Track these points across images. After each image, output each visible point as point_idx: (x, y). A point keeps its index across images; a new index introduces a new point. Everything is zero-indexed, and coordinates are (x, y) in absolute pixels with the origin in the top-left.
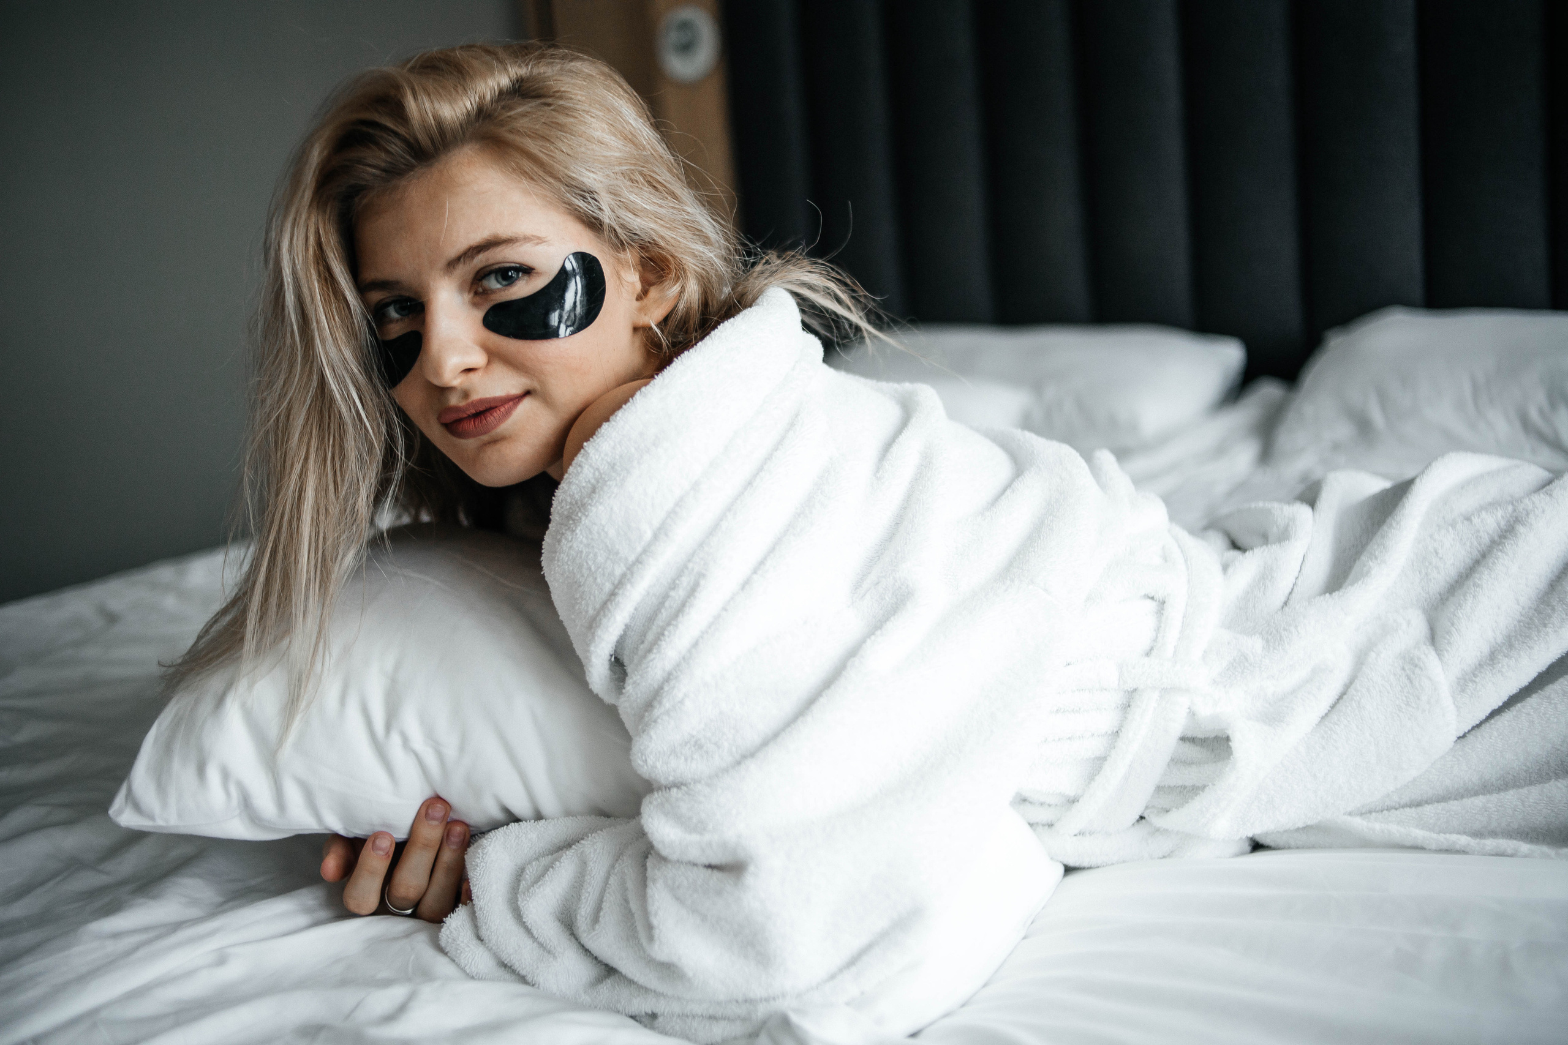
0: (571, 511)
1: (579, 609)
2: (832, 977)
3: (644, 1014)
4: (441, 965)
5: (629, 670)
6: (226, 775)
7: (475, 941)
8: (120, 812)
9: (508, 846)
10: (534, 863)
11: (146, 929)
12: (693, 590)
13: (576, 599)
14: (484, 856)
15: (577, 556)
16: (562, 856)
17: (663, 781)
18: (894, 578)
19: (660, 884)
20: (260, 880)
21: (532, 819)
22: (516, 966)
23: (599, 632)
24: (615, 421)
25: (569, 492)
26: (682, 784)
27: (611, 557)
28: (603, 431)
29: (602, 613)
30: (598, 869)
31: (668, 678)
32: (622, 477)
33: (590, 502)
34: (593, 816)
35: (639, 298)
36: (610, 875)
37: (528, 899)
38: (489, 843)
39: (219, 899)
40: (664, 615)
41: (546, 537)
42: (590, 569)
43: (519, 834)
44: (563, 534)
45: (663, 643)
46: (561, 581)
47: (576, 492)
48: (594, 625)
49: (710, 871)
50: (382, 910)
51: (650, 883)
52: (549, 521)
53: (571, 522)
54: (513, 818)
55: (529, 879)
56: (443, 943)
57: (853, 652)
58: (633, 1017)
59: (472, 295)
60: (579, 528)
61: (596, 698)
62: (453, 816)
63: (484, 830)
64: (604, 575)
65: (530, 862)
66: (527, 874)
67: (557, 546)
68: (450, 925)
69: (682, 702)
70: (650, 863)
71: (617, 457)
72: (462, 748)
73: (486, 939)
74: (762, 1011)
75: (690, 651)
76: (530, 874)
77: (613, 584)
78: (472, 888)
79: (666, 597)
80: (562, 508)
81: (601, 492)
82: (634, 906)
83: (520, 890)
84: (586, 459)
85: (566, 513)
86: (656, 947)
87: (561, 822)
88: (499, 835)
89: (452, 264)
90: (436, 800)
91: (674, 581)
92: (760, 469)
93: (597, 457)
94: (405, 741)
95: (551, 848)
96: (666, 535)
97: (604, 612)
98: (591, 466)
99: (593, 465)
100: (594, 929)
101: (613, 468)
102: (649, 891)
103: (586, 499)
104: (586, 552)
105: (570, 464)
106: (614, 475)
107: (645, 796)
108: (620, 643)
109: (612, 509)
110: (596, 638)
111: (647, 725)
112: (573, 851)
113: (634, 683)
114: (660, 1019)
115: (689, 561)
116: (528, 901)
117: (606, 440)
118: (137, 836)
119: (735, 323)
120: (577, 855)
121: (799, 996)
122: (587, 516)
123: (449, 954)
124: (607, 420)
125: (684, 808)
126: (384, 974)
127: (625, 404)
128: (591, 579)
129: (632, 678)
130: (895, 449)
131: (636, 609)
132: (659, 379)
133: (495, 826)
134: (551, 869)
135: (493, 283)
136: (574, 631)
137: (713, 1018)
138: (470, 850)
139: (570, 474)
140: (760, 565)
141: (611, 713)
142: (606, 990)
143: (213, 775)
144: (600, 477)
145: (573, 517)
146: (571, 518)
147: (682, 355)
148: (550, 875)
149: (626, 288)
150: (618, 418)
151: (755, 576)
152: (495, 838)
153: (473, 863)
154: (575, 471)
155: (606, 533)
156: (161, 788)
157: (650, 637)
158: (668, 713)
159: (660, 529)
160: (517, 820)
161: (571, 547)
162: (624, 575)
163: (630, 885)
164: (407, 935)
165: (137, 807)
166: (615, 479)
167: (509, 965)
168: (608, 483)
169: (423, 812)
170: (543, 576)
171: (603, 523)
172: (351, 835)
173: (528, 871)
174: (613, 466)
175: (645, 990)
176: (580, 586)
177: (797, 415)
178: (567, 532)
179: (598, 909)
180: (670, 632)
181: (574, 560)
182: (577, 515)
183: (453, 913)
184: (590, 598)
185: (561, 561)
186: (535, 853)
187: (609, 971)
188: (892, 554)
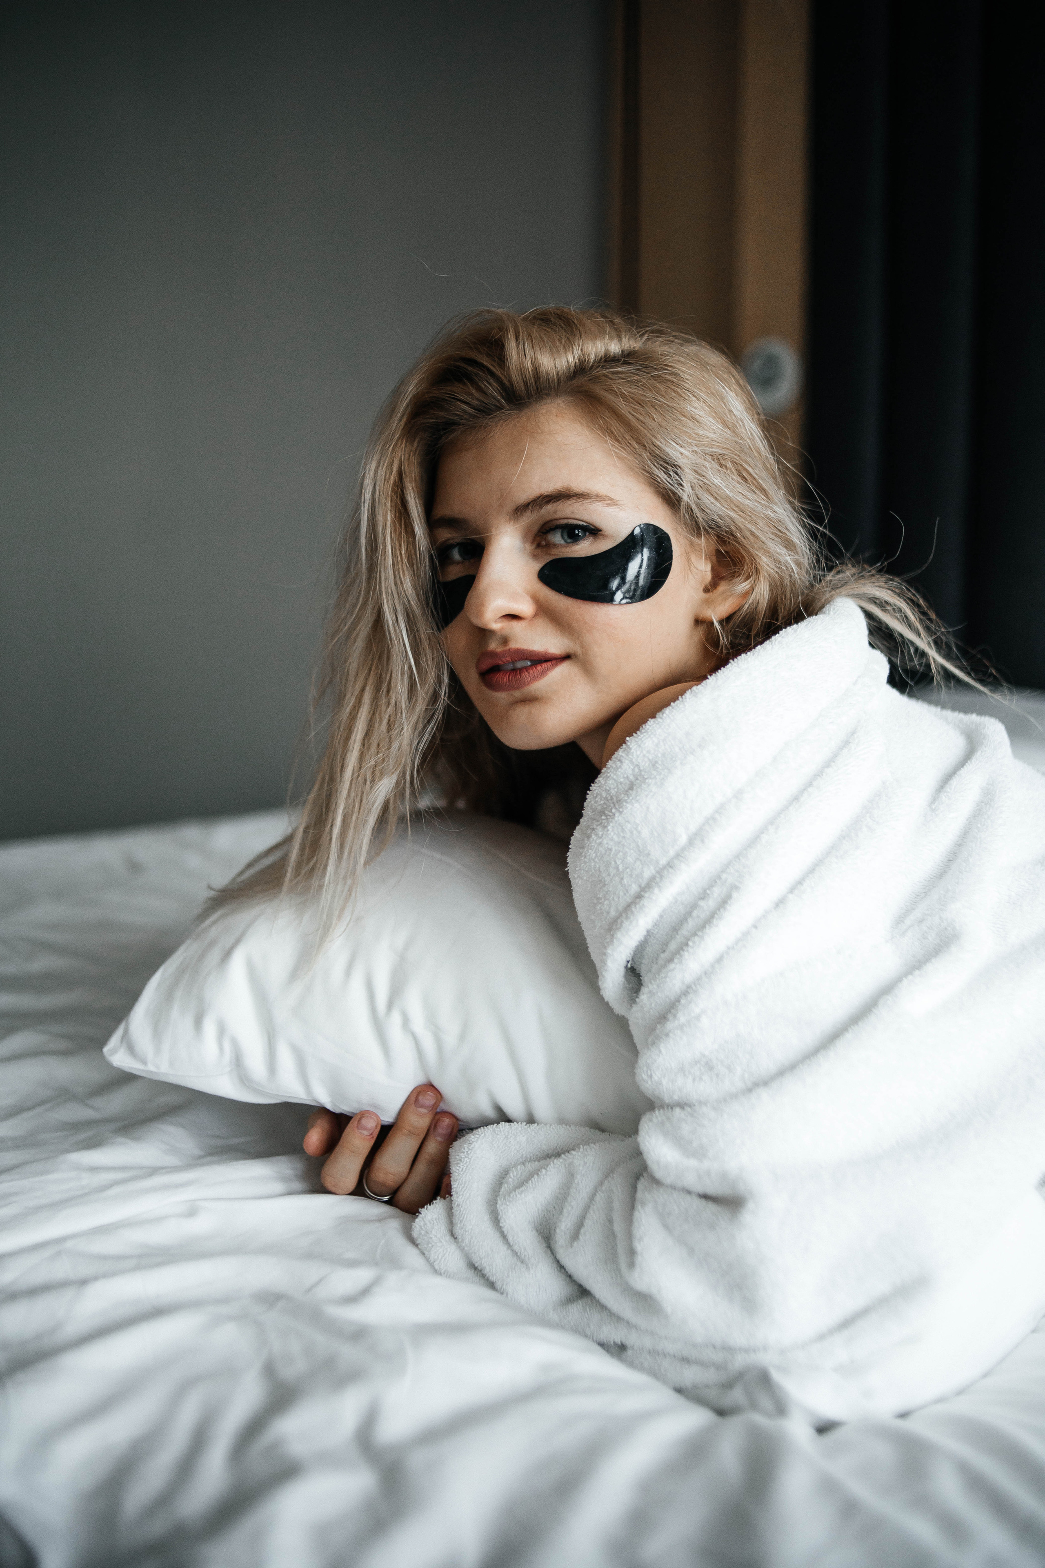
0: (605, 806)
1: (601, 909)
2: (821, 1337)
3: (612, 1343)
4: (410, 1255)
5: (645, 979)
6: (222, 1030)
7: (448, 1238)
8: (114, 1051)
9: (495, 1145)
10: (519, 1167)
11: (122, 1168)
12: (724, 903)
13: (599, 898)
14: (469, 1152)
15: (605, 854)
16: (550, 1164)
17: (667, 1099)
18: (941, 918)
19: (649, 1208)
20: (242, 1140)
21: (524, 1122)
22: (487, 1271)
23: (619, 935)
24: (661, 718)
25: (605, 787)
26: (686, 1104)
27: (641, 857)
28: (648, 727)
29: (624, 915)
30: (585, 1183)
31: (687, 991)
32: (662, 776)
33: (626, 798)
34: (587, 1129)
35: (706, 590)
36: (596, 1191)
37: (508, 1203)
38: (476, 1139)
39: (198, 1152)
40: (691, 924)
41: (576, 833)
42: (617, 868)
43: (508, 1135)
44: (594, 829)
45: (686, 953)
46: (585, 878)
47: (612, 786)
48: (614, 927)
49: (703, 1202)
50: (359, 1191)
51: (639, 1207)
52: (581, 816)
53: (603, 817)
54: (503, 1117)
55: (511, 1183)
56: (415, 1234)
57: (887, 990)
58: (602, 1345)
59: (534, 546)
60: (611, 824)
61: (606, 1006)
62: (443, 1106)
63: (473, 1126)
64: (631, 876)
65: (515, 1165)
66: (511, 1178)
67: (586, 841)
68: (425, 1217)
69: (698, 1018)
70: (640, 1185)
71: (660, 755)
72: (462, 1037)
73: (459, 1237)
74: (739, 1361)
75: (713, 966)
76: (514, 1177)
77: (640, 886)
78: (452, 1183)
79: (694, 906)
80: (596, 802)
81: (639, 790)
82: (618, 1227)
83: (501, 1193)
84: (627, 755)
85: (599, 808)
86: (636, 1273)
87: (553, 1129)
88: (487, 1132)
89: (520, 510)
90: (429, 1087)
91: (705, 891)
92: (809, 784)
93: (638, 753)
94: (406, 1021)
95: (539, 1155)
96: (703, 841)
97: (627, 915)
98: (631, 761)
99: (634, 760)
100: (572, 1246)
101: (654, 766)
102: (636, 1214)
103: (623, 795)
104: (616, 850)
105: (610, 758)
106: (654, 773)
107: (644, 1113)
108: (640, 950)
109: (648, 808)
110: (615, 940)
111: (658, 1038)
112: (561, 1160)
113: (650, 992)
114: (629, 1352)
115: (723, 872)
116: (507, 1205)
117: (649, 737)
118: (126, 1078)
119: (798, 630)
120: (565, 1165)
121: (782, 1352)
122: (621, 813)
123: (419, 1247)
124: (654, 717)
125: (686, 1129)
126: (350, 1255)
127: (674, 701)
128: (617, 879)
129: (648, 987)
130: (954, 782)
131: (661, 916)
132: (712, 680)
133: (485, 1123)
134: (536, 1176)
135: (557, 538)
136: (591, 932)
137: (685, 1360)
138: (456, 1144)
139: (608, 768)
140: (796, 886)
141: (622, 1024)
142: (576, 1311)
143: (210, 1028)
144: (638, 774)
145: (607, 812)
146: (605, 814)
147: (739, 658)
148: (534, 1182)
149: (694, 574)
150: (665, 715)
151: (790, 896)
152: (482, 1135)
153: (457, 1157)
154: (614, 766)
155: (639, 833)
156: (157, 1033)
157: (673, 946)
158: (681, 1027)
159: (696, 834)
160: (509, 1121)
161: (600, 844)
162: (653, 879)
163: (617, 1205)
164: (380, 1220)
165: (131, 1050)
166: (655, 777)
167: (479, 1268)
168: (647, 781)
169: (413, 1098)
170: (567, 873)
171: (638, 822)
172: (337, 1111)
173: (511, 1175)
174: (654, 764)
175: (617, 1319)
176: (604, 885)
177: (853, 733)
178: (598, 827)
179: (580, 1225)
180: (694, 942)
181: (602, 856)
182: (611, 812)
183: (430, 1205)
184: (613, 899)
185: (588, 857)
186: (522, 1157)
187: (582, 1292)
188: (941, 892)
